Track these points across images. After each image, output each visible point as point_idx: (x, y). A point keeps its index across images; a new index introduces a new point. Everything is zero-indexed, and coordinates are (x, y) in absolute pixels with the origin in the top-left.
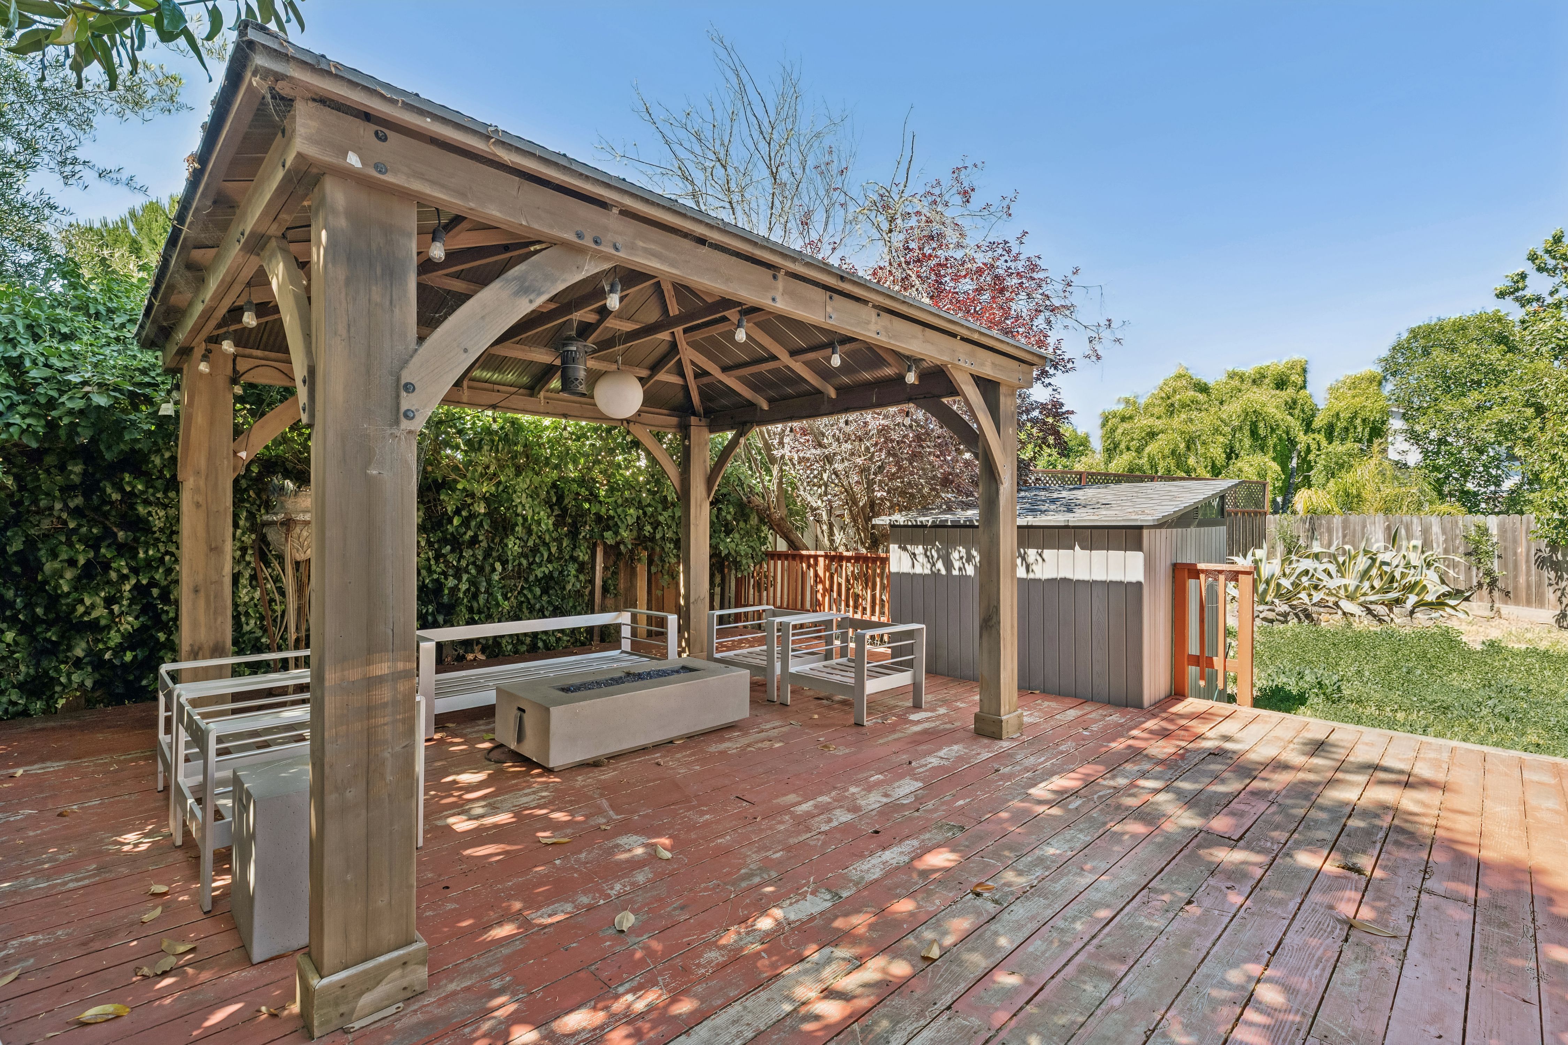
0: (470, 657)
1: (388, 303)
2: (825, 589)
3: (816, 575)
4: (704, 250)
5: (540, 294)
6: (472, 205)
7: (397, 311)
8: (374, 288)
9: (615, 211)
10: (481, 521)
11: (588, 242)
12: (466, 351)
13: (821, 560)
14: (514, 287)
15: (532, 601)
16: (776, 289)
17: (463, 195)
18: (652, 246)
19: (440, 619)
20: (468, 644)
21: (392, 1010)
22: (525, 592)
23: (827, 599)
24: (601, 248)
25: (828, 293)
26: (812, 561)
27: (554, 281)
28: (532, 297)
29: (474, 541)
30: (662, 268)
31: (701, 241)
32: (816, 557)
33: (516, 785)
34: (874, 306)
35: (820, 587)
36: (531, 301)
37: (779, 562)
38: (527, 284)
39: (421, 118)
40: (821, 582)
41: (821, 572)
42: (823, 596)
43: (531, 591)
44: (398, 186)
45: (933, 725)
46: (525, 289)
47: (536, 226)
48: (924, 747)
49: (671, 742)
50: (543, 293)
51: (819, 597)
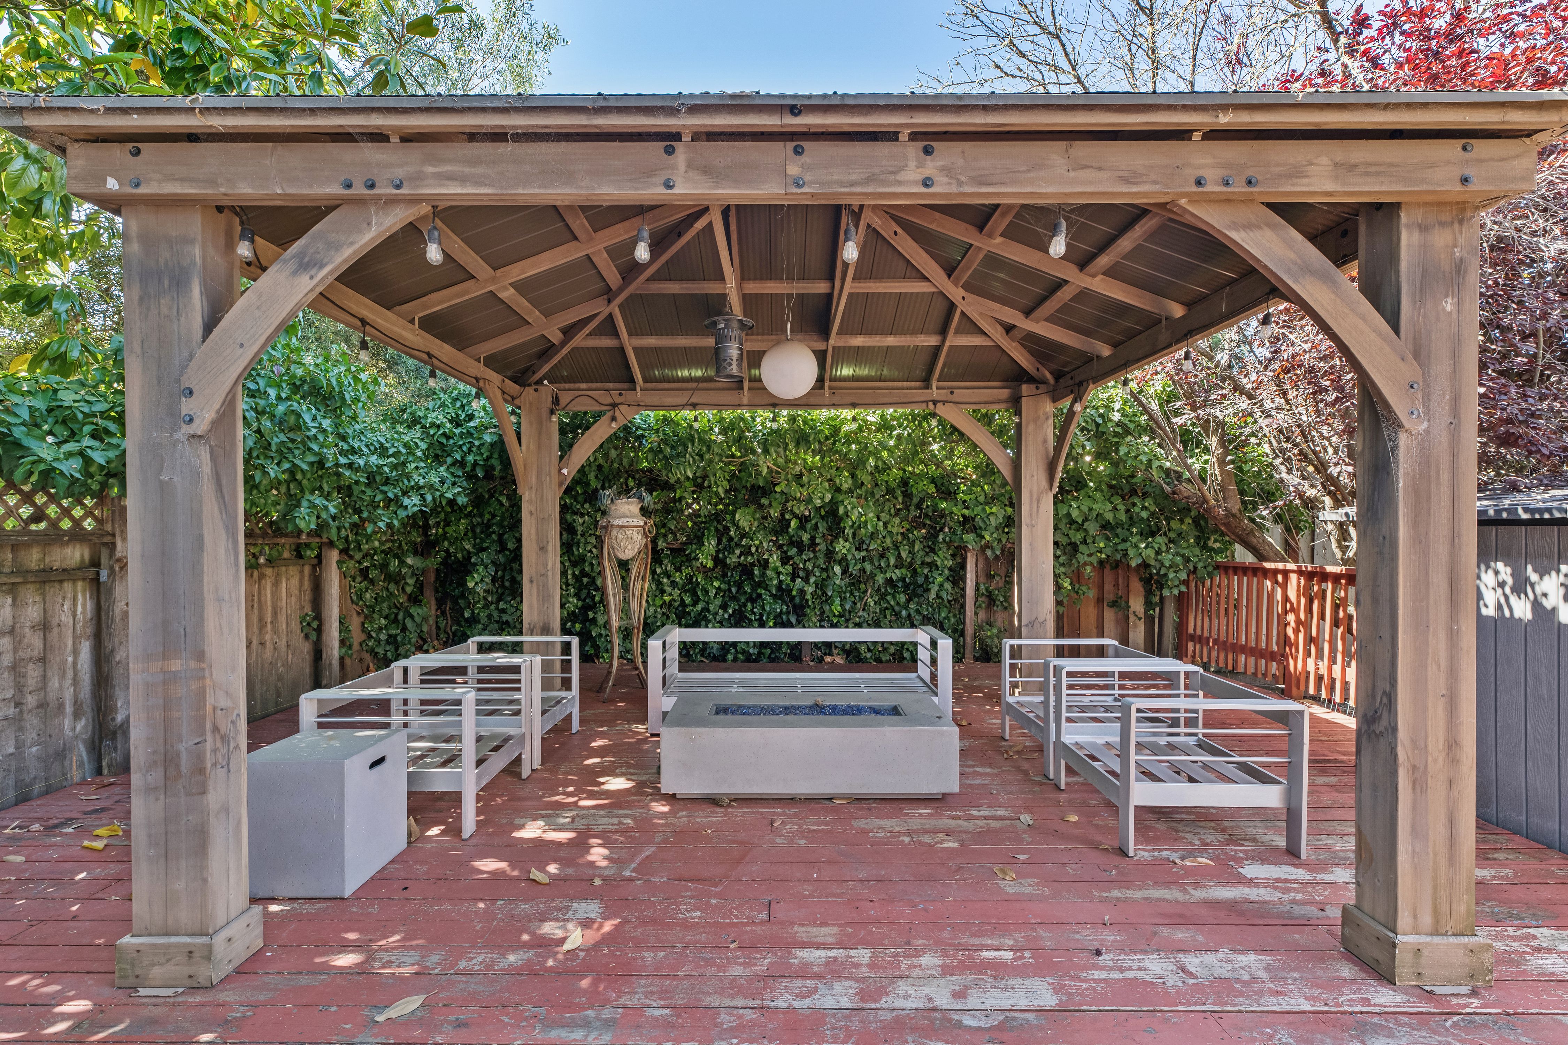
0: (828, 659)
1: (175, 313)
2: (1298, 622)
3: (1286, 599)
4: (509, 148)
5: (322, 266)
6: (223, 190)
7: (183, 318)
8: (163, 301)
9: (394, 139)
10: (816, 524)
11: (359, 190)
12: (242, 346)
13: (1293, 577)
14: (292, 265)
15: (897, 608)
16: (673, 167)
17: (213, 183)
18: (449, 168)
19: (793, 619)
20: (829, 647)
21: (170, 992)
22: (888, 598)
23: (1301, 636)
24: (376, 191)
25: (791, 145)
26: (1280, 578)
27: (338, 248)
28: (312, 272)
29: (813, 544)
30: (465, 191)
31: (498, 136)
32: (1286, 573)
33: (633, 801)
34: (915, 136)
35: (1291, 617)
36: (312, 278)
37: (1245, 578)
38: (307, 259)
39: (128, 117)
40: (1292, 609)
41: (1292, 594)
42: (1296, 631)
43: (894, 598)
44: (152, 195)
45: (1276, 895)
46: (305, 265)
47: (292, 191)
48: (1179, 934)
49: (830, 799)
50: (325, 265)
51: (1290, 632)
